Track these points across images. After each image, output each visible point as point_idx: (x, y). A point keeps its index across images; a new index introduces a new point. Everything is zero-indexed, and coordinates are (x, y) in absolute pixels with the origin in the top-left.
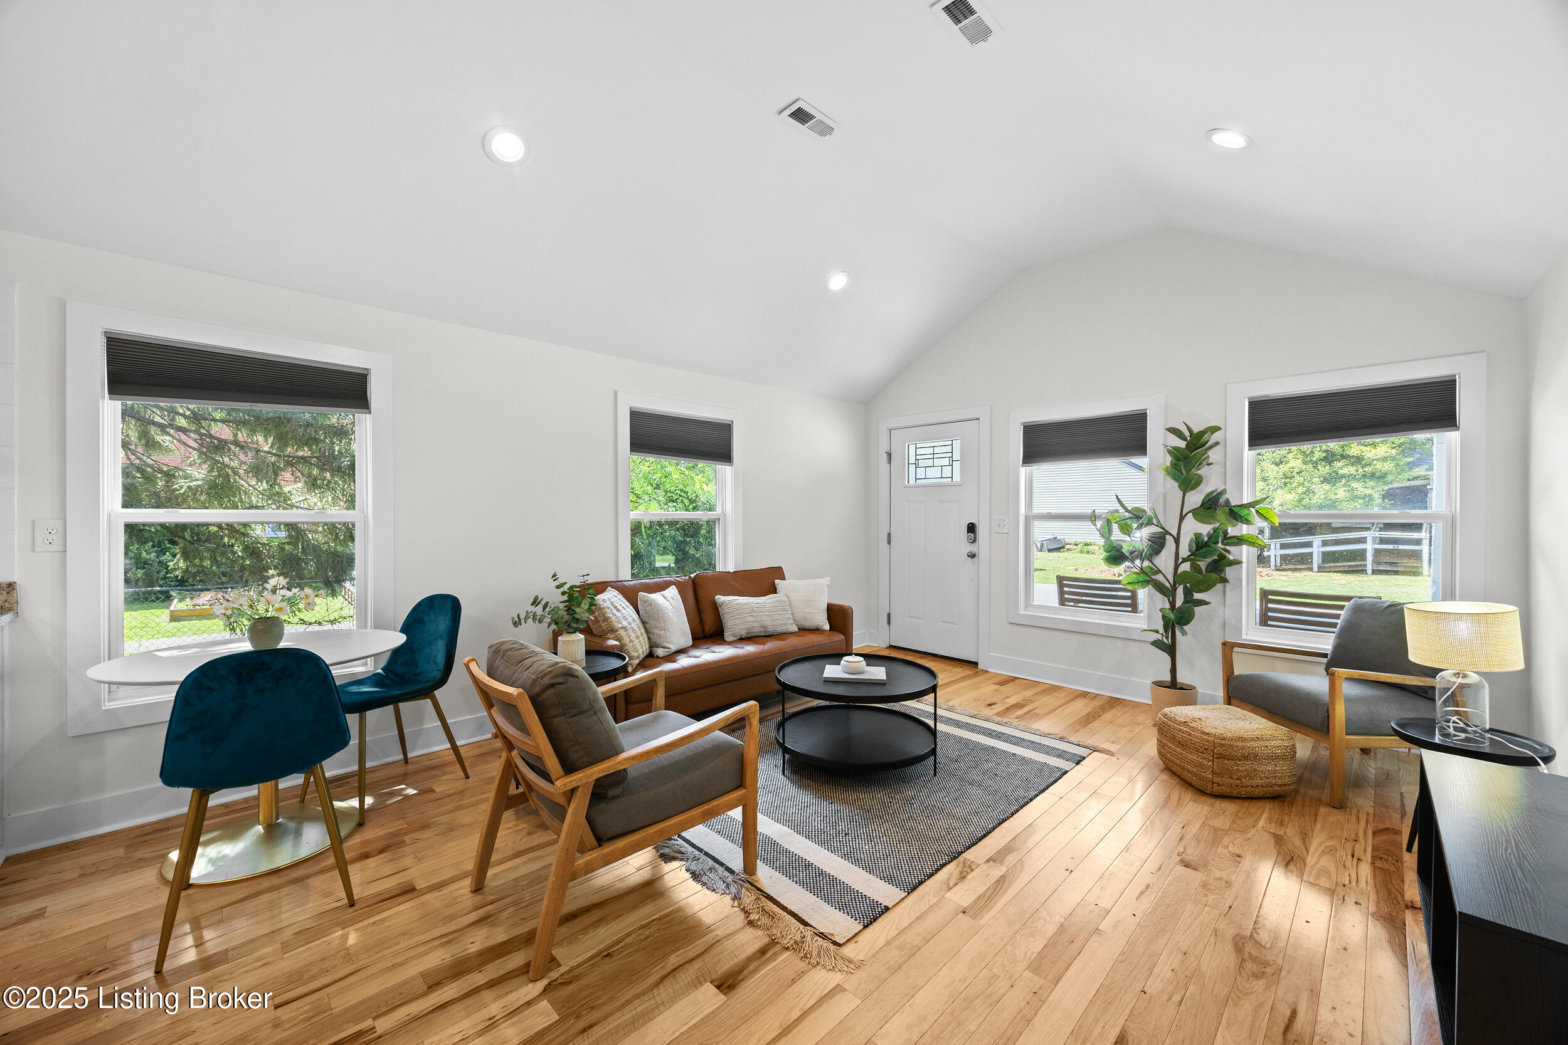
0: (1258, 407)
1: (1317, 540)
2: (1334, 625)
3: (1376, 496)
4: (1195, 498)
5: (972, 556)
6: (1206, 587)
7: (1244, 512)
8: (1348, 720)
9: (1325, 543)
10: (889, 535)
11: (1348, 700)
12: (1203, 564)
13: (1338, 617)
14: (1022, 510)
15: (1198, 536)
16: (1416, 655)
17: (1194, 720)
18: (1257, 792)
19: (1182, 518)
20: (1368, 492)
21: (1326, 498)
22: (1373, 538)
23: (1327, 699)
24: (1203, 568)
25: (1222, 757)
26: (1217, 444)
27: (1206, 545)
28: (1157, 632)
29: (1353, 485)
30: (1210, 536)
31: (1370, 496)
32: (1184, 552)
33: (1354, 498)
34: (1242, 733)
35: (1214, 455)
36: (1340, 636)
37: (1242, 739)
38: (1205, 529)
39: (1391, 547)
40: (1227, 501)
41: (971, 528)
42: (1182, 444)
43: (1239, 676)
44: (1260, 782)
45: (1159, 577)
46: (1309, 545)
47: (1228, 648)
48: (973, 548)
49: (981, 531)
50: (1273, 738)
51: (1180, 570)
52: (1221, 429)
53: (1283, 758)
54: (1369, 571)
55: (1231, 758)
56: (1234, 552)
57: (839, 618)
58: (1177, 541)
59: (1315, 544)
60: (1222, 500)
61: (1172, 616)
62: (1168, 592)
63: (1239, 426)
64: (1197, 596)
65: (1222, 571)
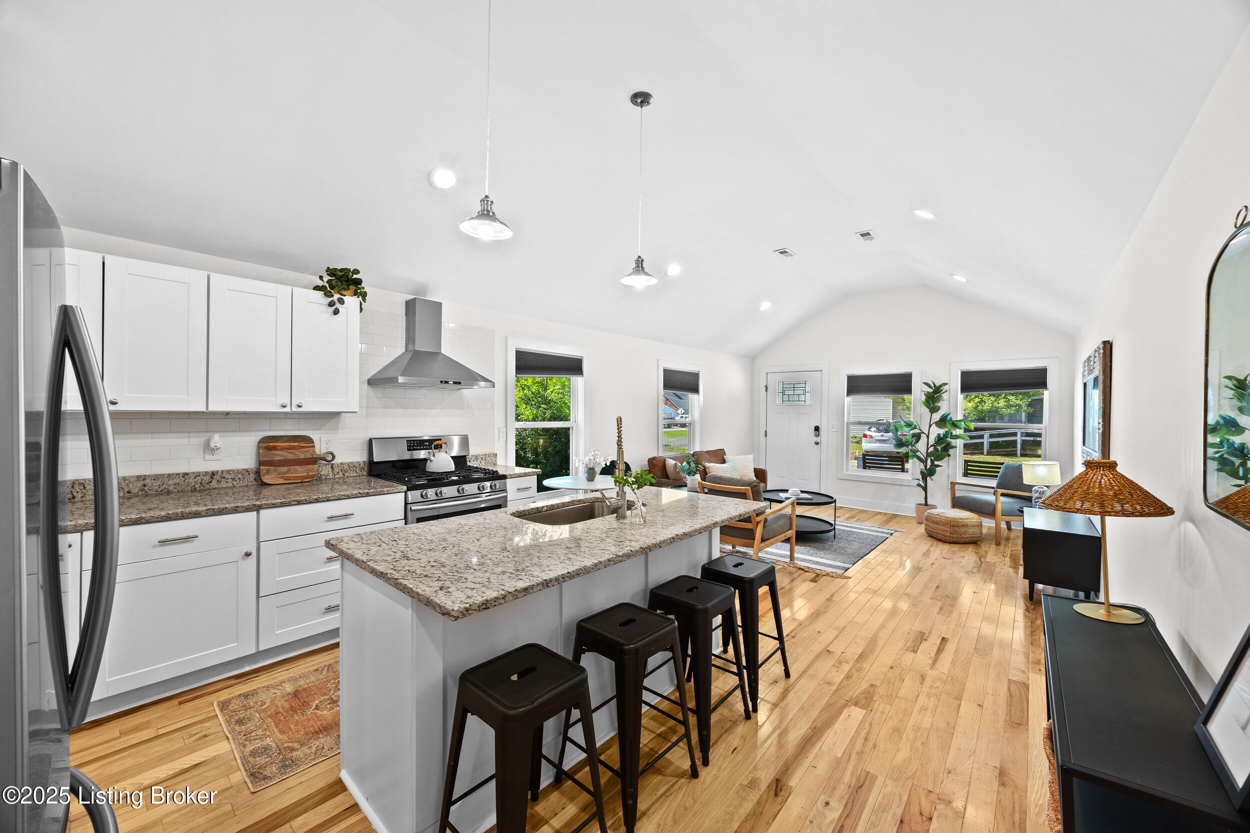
0: (965, 375)
1: (986, 434)
2: (996, 476)
3: (1024, 405)
4: (937, 417)
5: (817, 443)
6: (940, 458)
7: (959, 424)
8: (1002, 510)
9: (991, 436)
10: (766, 432)
11: (1002, 503)
12: (939, 448)
13: (998, 472)
14: (845, 420)
15: (939, 435)
16: (1026, 481)
17: (941, 513)
18: (967, 540)
19: (930, 426)
20: (1018, 402)
21: (992, 406)
22: (1021, 433)
23: (994, 502)
24: (940, 450)
25: (954, 526)
26: (946, 391)
27: (942, 439)
28: (919, 480)
29: (1009, 397)
30: (944, 435)
31: (1019, 405)
32: (932, 442)
33: (1010, 406)
34: (962, 517)
35: (945, 396)
36: (1000, 479)
37: (962, 519)
38: (942, 431)
39: (1032, 439)
40: (951, 418)
41: (817, 429)
42: (931, 390)
43: (958, 497)
44: (969, 536)
45: (918, 454)
46: (982, 437)
47: (953, 484)
48: (818, 439)
49: (823, 431)
50: (973, 518)
51: (929, 451)
52: (947, 384)
53: (977, 526)
54: (1019, 454)
55: (957, 526)
56: (954, 442)
57: (761, 474)
58: (928, 437)
59: (985, 437)
60: (948, 418)
61: (926, 472)
62: (924, 462)
63: (956, 383)
64: (936, 463)
65: (948, 451)
